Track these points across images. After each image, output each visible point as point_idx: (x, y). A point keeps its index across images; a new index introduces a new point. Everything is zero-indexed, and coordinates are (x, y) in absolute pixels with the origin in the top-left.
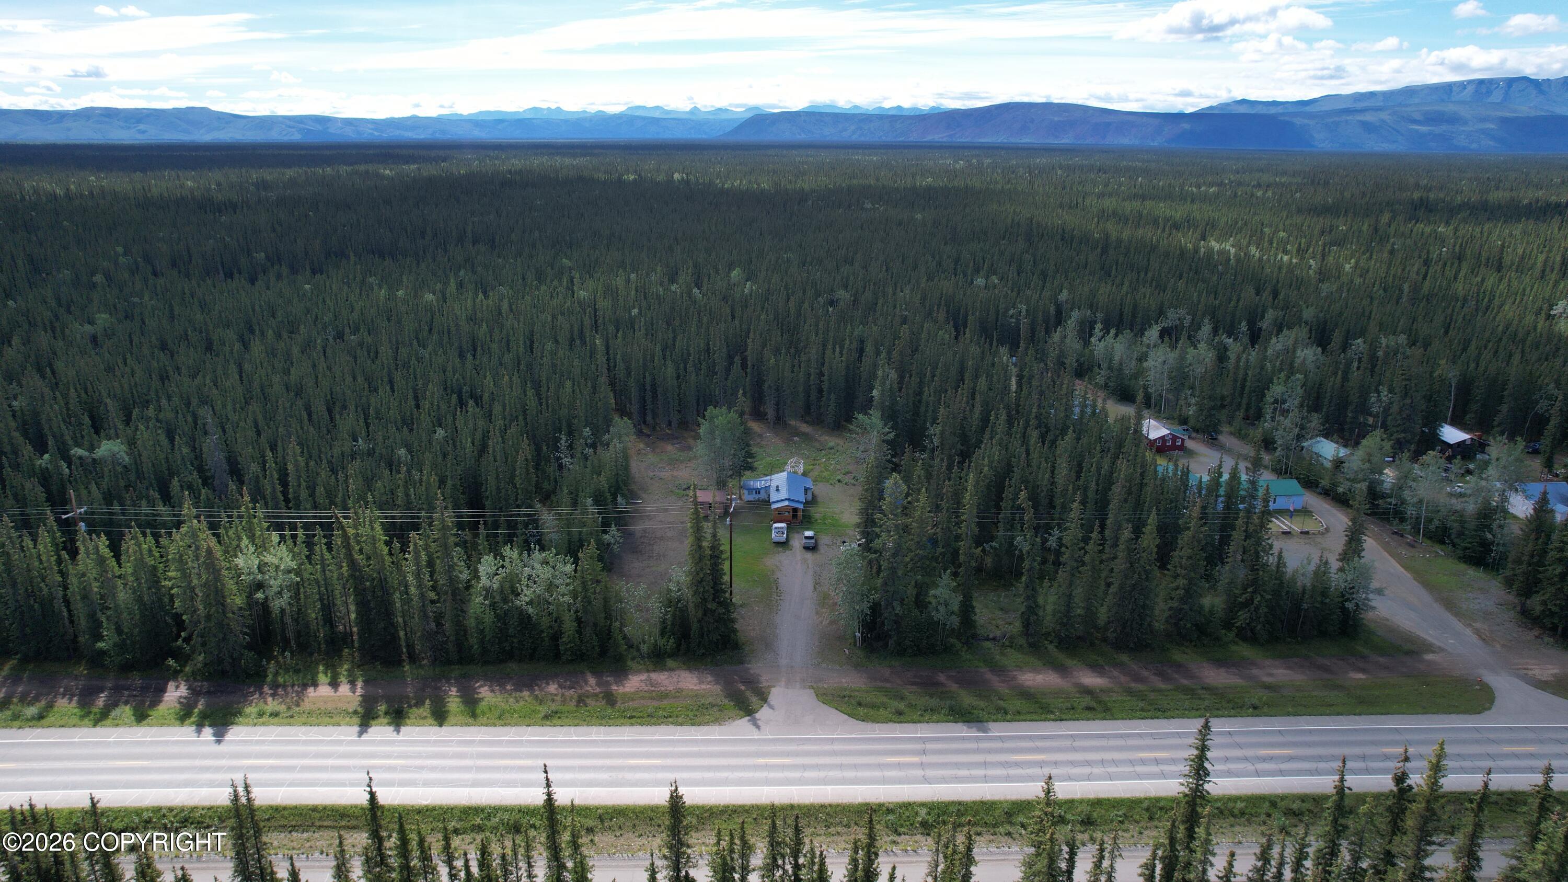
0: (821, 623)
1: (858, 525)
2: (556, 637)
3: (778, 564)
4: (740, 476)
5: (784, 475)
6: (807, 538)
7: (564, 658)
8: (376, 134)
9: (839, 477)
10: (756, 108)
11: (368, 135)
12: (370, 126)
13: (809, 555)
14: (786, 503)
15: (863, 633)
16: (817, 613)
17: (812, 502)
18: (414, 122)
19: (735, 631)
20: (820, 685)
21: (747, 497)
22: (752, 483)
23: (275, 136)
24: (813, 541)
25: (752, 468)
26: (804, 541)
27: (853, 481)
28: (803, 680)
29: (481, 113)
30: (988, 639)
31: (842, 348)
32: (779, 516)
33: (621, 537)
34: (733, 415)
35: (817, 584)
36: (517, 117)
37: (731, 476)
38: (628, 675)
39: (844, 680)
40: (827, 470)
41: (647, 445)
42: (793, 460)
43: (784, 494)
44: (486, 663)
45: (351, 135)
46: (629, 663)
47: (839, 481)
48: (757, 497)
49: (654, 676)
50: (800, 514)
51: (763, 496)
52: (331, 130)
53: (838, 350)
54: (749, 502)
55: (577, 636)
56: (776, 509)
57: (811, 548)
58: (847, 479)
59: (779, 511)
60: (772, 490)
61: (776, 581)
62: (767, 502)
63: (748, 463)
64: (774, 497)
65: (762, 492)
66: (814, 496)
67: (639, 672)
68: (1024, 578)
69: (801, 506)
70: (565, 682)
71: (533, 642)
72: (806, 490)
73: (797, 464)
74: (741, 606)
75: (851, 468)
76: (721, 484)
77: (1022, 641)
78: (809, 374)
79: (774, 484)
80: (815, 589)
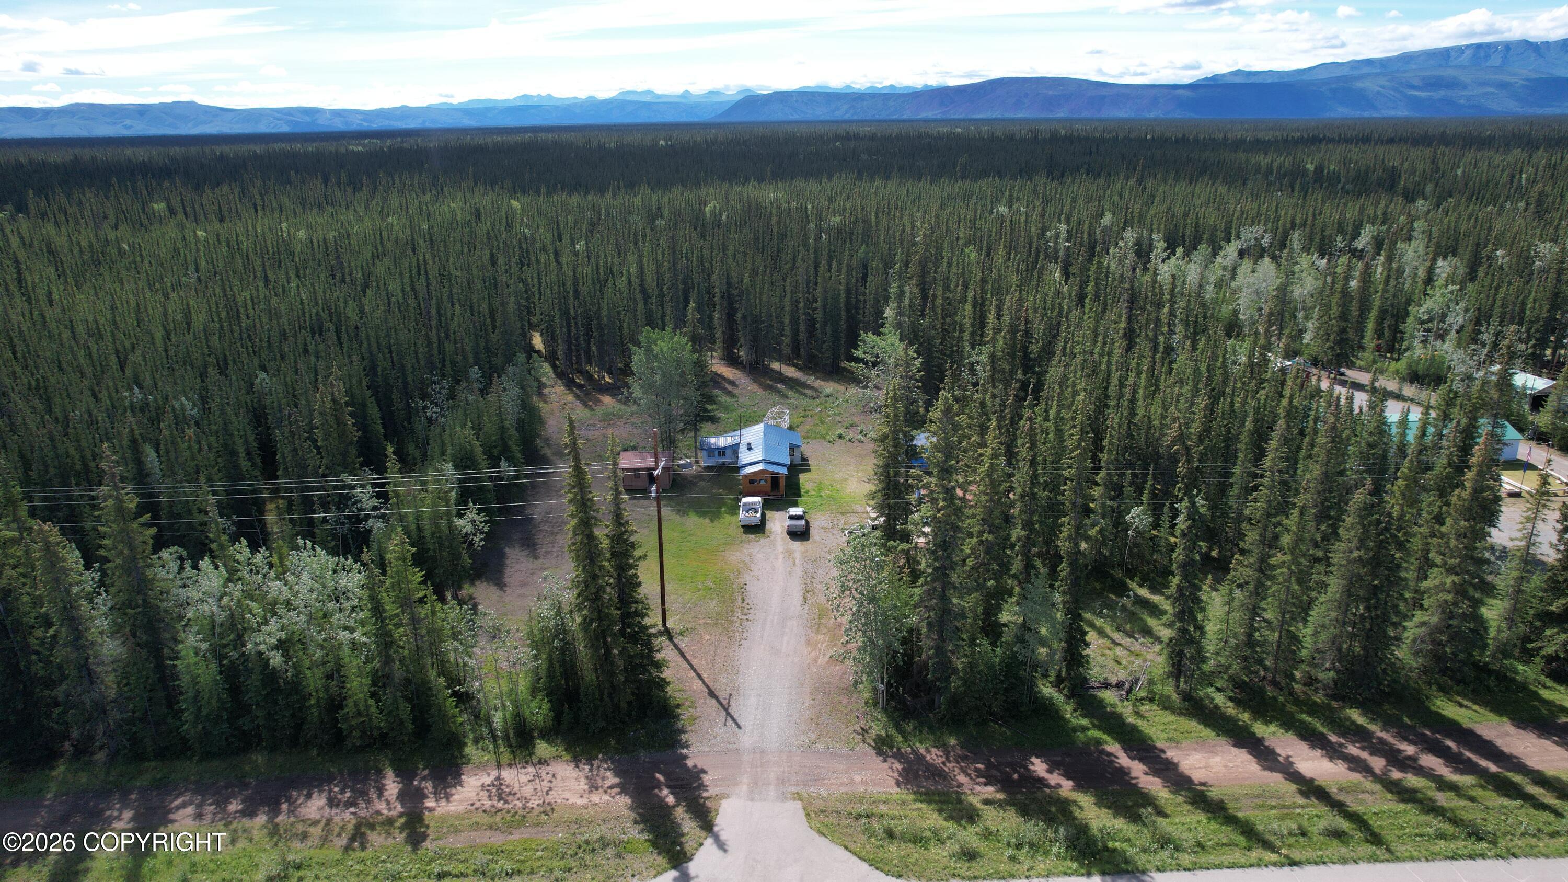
0: (816, 661)
1: (872, 495)
2: (335, 704)
3: (747, 559)
4: (696, 430)
5: (759, 428)
6: (792, 517)
7: (348, 744)
8: (366, 124)
9: (839, 432)
10: (749, 90)
11: (356, 125)
12: (359, 117)
13: (797, 545)
14: (759, 467)
15: (889, 685)
16: (808, 643)
17: (800, 466)
18: (404, 112)
19: (662, 684)
20: (814, 790)
21: (704, 461)
22: (713, 440)
23: (263, 128)
24: (802, 522)
25: (713, 420)
26: (789, 522)
27: (860, 436)
28: (782, 781)
29: (471, 101)
30: (1106, 685)
31: (840, 263)
32: (752, 485)
33: (486, 522)
34: (681, 340)
35: (807, 592)
36: (507, 105)
37: (682, 431)
38: (459, 775)
39: (858, 779)
40: (822, 423)
41: (577, 397)
42: (775, 410)
43: (757, 455)
44: (207, 755)
45: (339, 125)
46: (470, 750)
47: (840, 437)
48: (721, 460)
49: (508, 775)
50: (783, 483)
51: (728, 459)
52: (320, 122)
53: (834, 265)
54: (708, 468)
55: (371, 702)
56: (746, 476)
57: (800, 534)
58: (850, 434)
59: (752, 480)
60: (743, 448)
61: (743, 588)
62: (736, 468)
63: (706, 410)
64: (745, 457)
65: (728, 452)
66: (804, 460)
67: (482, 767)
68: (1175, 581)
69: (784, 471)
70: (342, 792)
71: (293, 715)
72: (792, 448)
73: (780, 414)
74: (681, 634)
75: (856, 420)
76: (668, 443)
77: (1169, 690)
78: (798, 302)
79: (744, 442)
80: (805, 599)
